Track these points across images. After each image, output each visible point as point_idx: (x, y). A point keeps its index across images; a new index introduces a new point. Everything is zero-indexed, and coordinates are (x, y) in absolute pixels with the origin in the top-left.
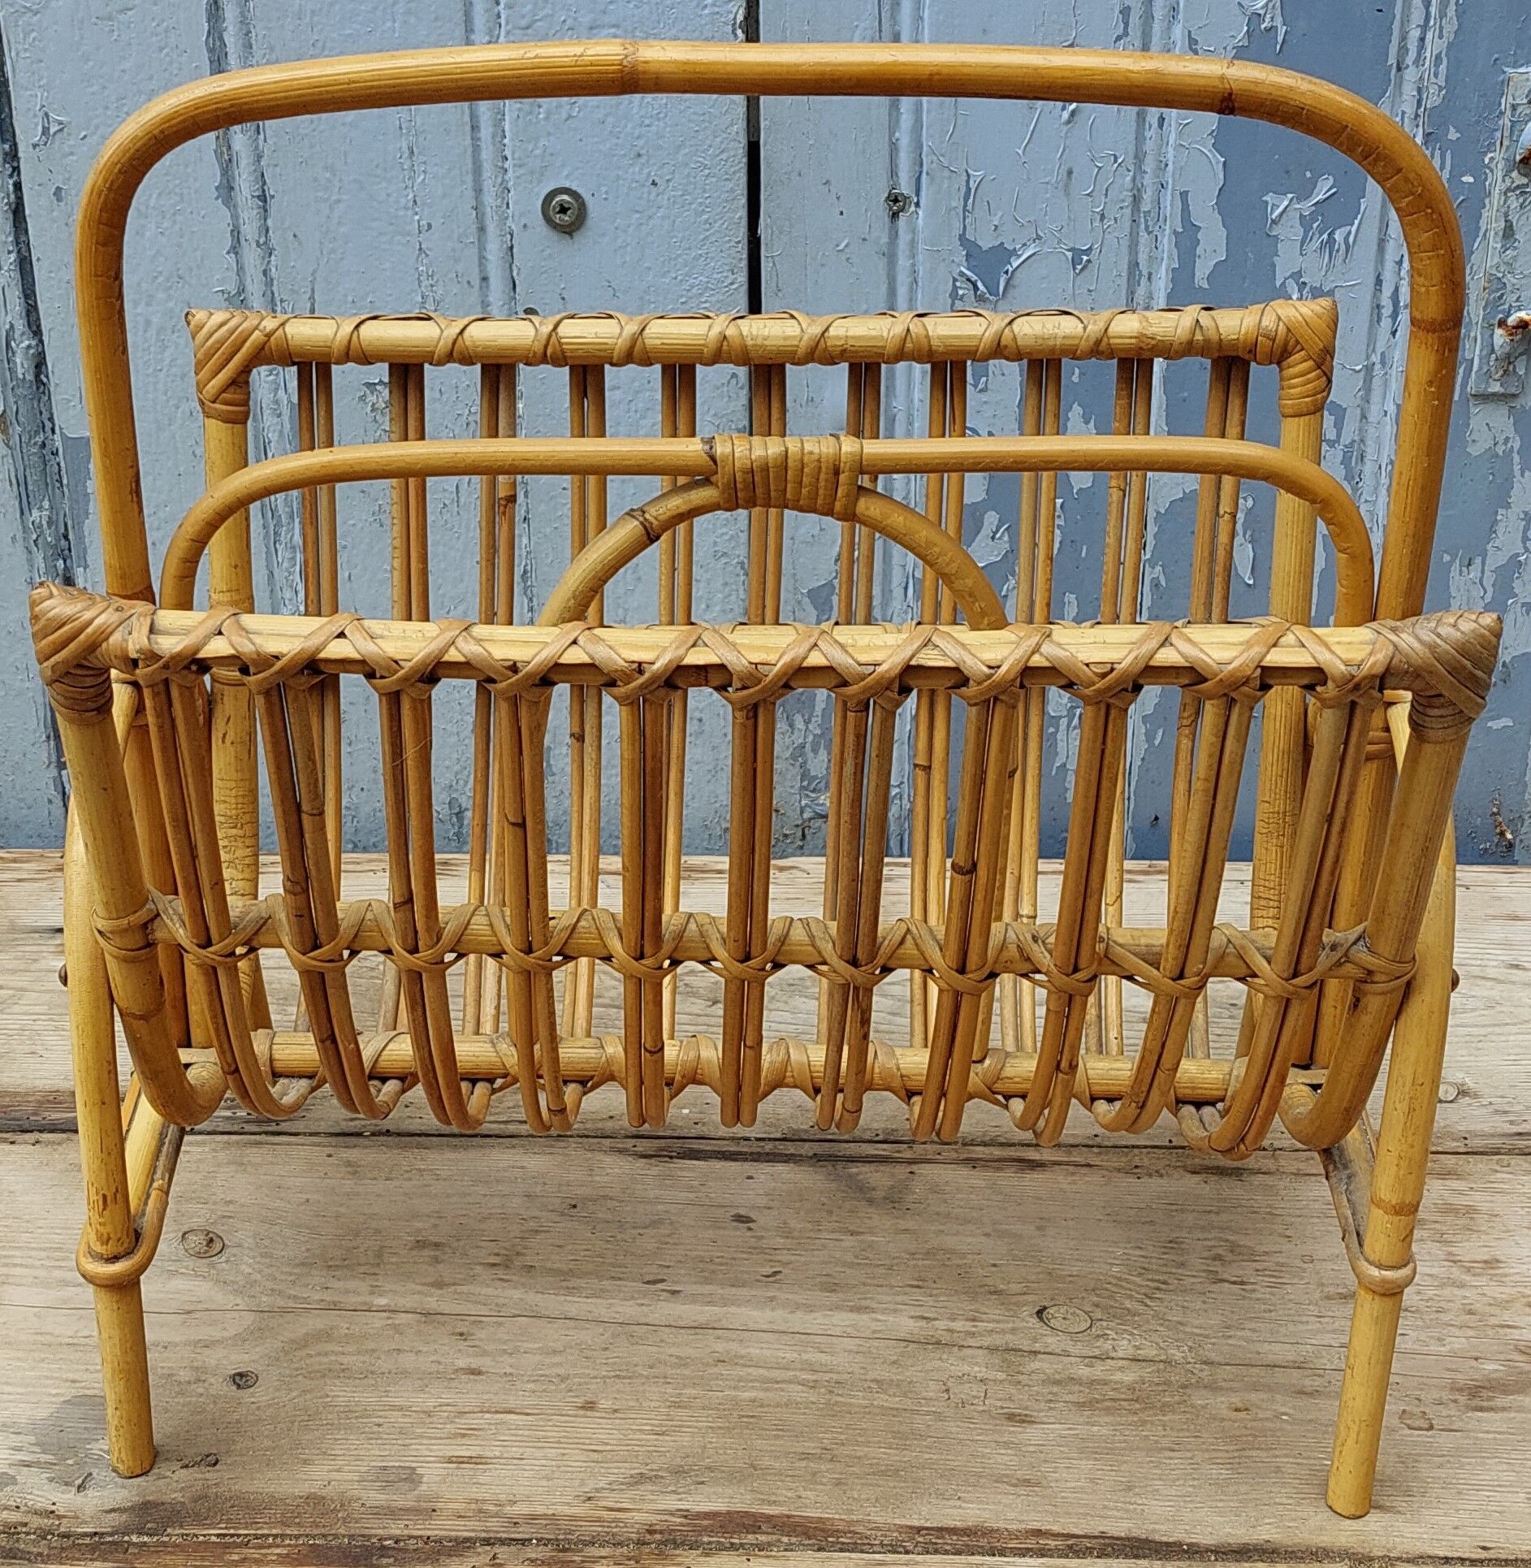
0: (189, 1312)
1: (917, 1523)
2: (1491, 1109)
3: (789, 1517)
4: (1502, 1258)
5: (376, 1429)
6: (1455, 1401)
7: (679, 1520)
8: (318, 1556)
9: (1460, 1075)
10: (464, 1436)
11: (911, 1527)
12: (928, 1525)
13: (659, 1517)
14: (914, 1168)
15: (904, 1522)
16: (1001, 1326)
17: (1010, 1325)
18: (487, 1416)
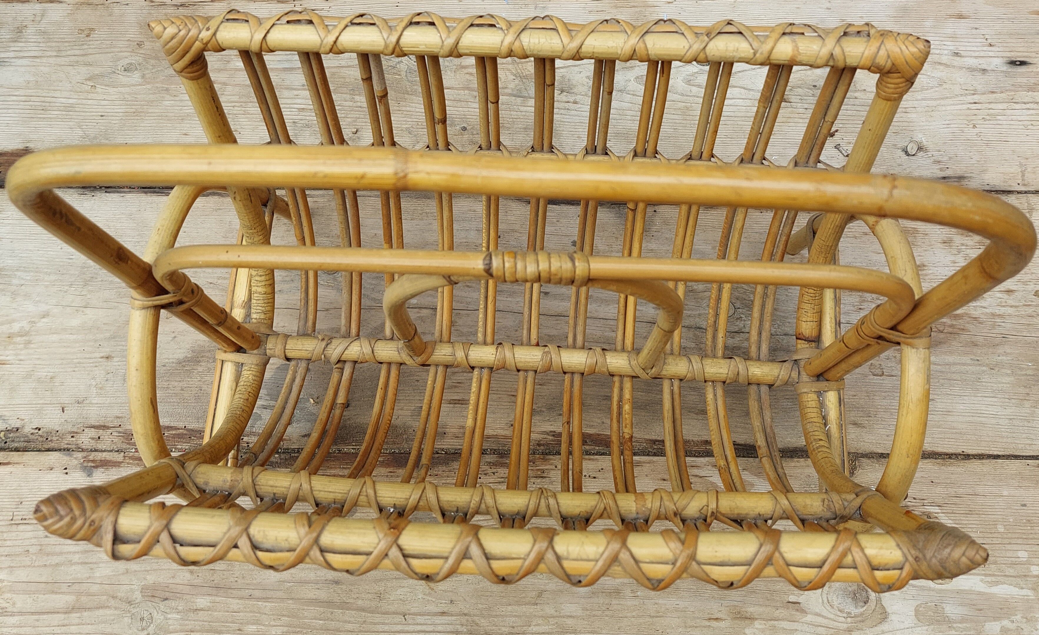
0: (327, 310)
1: (654, 438)
2: (932, 159)
3: (598, 435)
4: (926, 263)
5: (416, 383)
6: (895, 357)
7: (551, 438)
8: (396, 461)
9: (920, 136)
10: (456, 387)
11: (650, 440)
12: (659, 439)
13: (543, 436)
14: (656, 208)
15: (647, 437)
16: (694, 313)
17: (698, 312)
18: (465, 374)
